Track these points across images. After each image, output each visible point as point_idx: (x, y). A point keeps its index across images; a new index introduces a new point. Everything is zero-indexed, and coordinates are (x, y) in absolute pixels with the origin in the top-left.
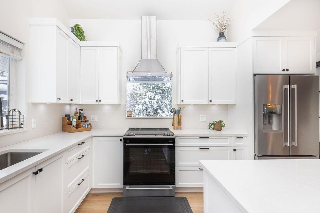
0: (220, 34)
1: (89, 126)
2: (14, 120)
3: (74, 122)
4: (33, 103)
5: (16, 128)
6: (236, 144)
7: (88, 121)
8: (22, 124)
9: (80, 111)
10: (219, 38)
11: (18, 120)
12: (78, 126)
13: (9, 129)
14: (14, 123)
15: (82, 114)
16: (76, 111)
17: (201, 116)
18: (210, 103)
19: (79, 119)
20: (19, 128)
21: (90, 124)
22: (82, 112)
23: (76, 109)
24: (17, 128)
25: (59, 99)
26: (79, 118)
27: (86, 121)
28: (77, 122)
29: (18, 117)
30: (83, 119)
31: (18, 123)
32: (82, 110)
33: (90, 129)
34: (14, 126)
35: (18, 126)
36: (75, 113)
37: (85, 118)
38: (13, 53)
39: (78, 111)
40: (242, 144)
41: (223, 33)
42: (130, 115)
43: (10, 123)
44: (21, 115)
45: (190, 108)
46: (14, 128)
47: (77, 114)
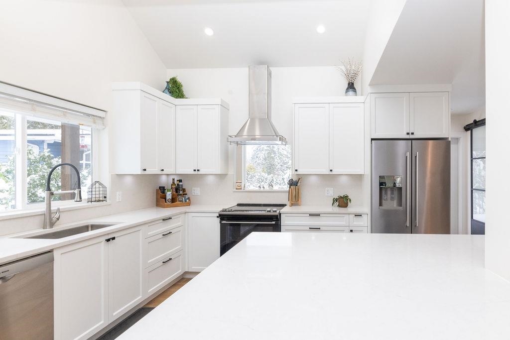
0: (349, 84)
1: (188, 201)
2: (97, 193)
3: (169, 195)
4: (117, 175)
5: (99, 201)
6: (355, 223)
7: (186, 194)
8: (105, 197)
9: (178, 182)
10: (347, 89)
11: (101, 192)
12: (173, 200)
13: (91, 201)
14: (97, 196)
15: (181, 186)
16: (174, 183)
17: (326, 189)
18: (331, 173)
19: (177, 192)
20: (103, 201)
21: (189, 198)
22: (180, 183)
23: (174, 180)
24: (101, 201)
25: (145, 170)
26: (177, 190)
27: (184, 194)
28: (173, 195)
29: (101, 189)
30: (181, 192)
31: (101, 196)
32: (180, 181)
33: (189, 204)
34: (97, 199)
35: (101, 199)
36: (172, 185)
37: (184, 190)
38: (95, 123)
39: (176, 182)
40: (361, 223)
41: (353, 84)
42: (239, 188)
43: (94, 196)
44: (104, 187)
45: (313, 180)
46: (98, 201)
47: (174, 186)
